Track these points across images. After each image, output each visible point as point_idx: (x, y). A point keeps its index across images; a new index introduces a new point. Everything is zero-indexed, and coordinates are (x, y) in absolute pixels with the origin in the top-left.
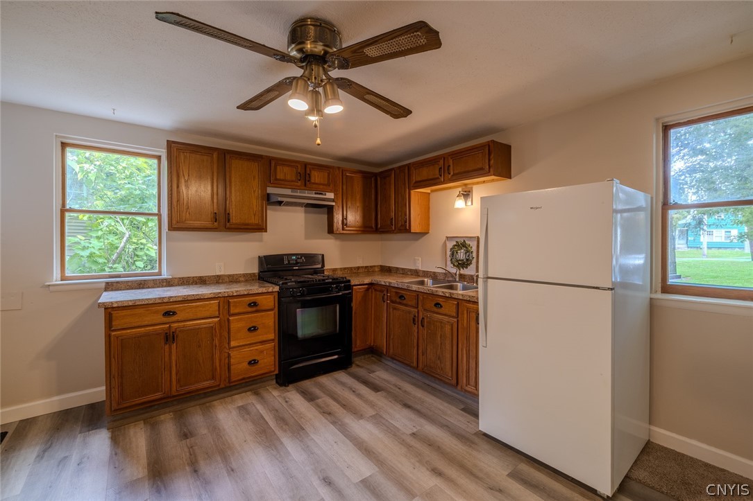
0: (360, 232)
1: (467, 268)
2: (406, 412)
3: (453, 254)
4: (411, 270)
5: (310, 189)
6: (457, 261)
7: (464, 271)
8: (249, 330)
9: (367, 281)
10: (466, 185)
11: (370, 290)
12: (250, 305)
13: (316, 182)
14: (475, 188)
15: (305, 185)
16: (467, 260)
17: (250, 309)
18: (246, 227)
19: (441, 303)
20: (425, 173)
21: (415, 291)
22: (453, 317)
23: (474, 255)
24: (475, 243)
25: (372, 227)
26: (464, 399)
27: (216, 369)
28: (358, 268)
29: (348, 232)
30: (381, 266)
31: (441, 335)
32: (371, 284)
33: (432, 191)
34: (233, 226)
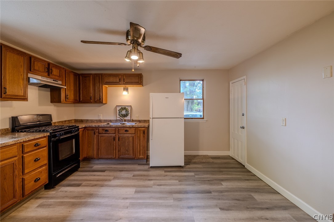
0: (72, 103)
1: (126, 117)
2: (123, 172)
3: (120, 112)
4: (96, 120)
5: (51, 78)
6: (122, 115)
7: (126, 118)
8: (35, 161)
9: (84, 126)
10: (125, 86)
11: (85, 130)
12: (35, 146)
13: (54, 74)
14: (129, 88)
15: (49, 75)
16: (126, 114)
17: (35, 148)
18: (17, 97)
19: (128, 130)
20: (112, 79)
21: (115, 127)
22: (133, 134)
23: (130, 112)
24: (130, 108)
25: (77, 100)
26: (137, 162)
27: (16, 191)
28: (65, 121)
29: (68, 102)
30: (75, 120)
31: (128, 142)
32: (85, 128)
33: (108, 86)
34: (7, 97)
